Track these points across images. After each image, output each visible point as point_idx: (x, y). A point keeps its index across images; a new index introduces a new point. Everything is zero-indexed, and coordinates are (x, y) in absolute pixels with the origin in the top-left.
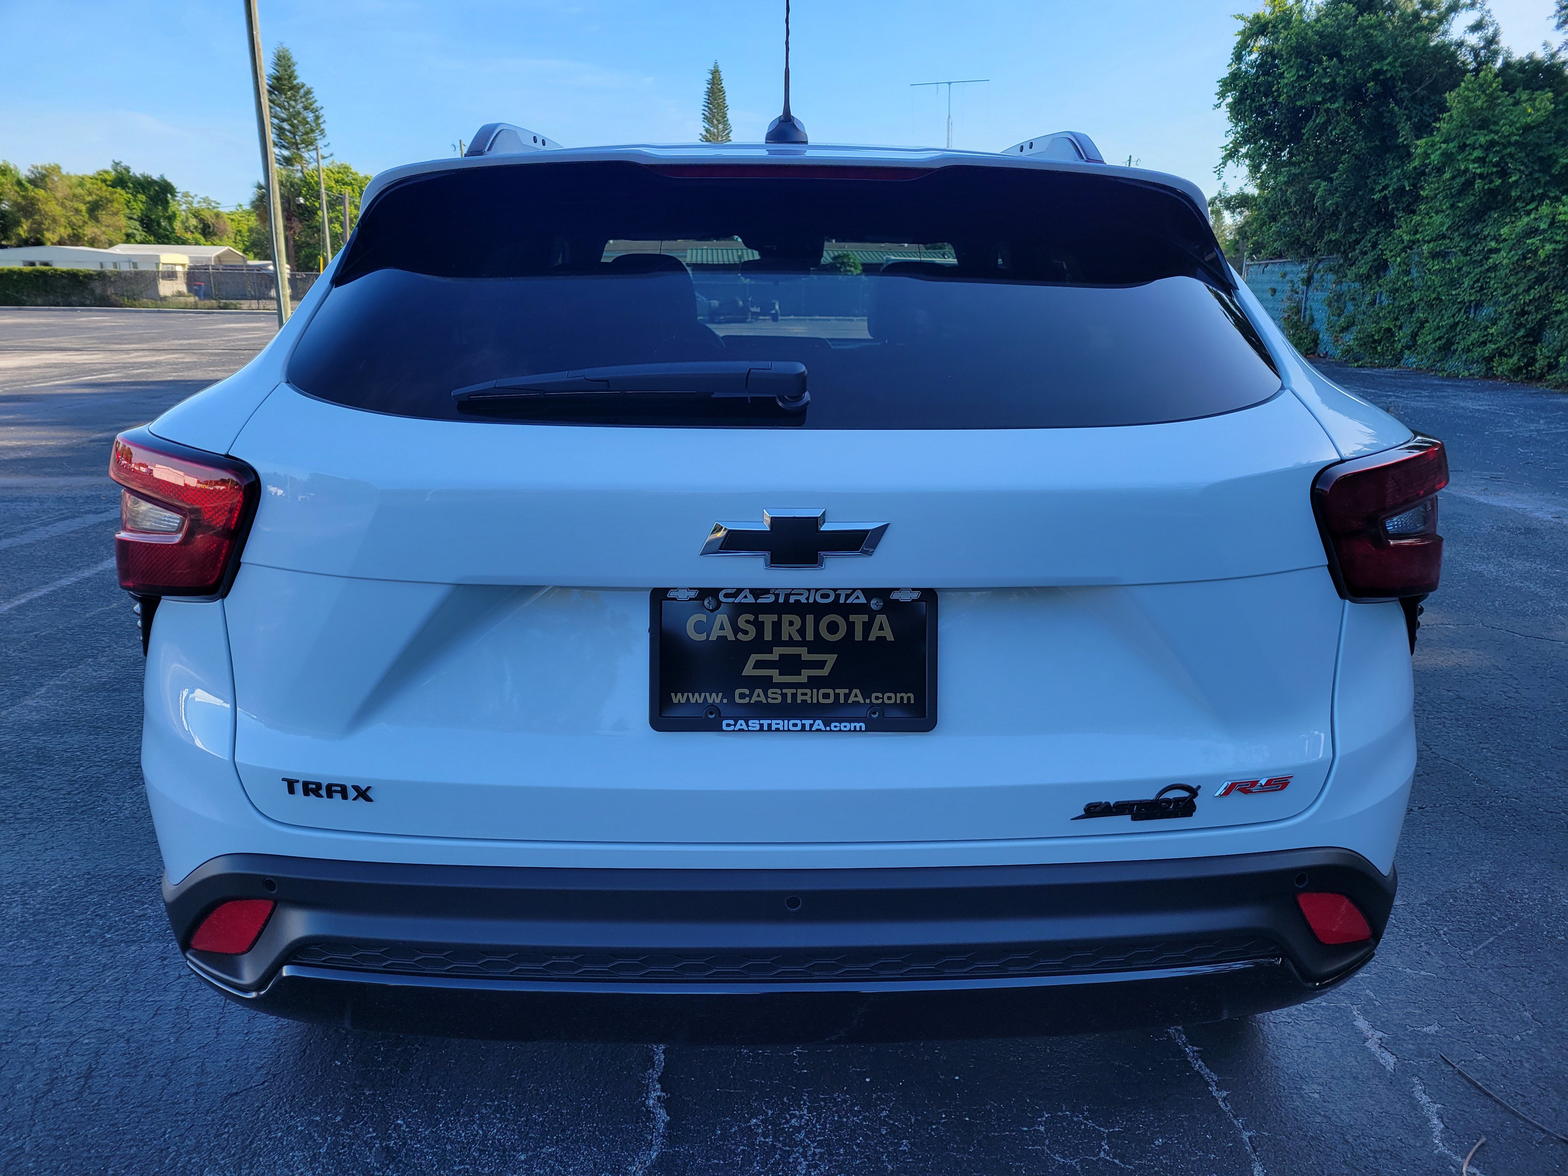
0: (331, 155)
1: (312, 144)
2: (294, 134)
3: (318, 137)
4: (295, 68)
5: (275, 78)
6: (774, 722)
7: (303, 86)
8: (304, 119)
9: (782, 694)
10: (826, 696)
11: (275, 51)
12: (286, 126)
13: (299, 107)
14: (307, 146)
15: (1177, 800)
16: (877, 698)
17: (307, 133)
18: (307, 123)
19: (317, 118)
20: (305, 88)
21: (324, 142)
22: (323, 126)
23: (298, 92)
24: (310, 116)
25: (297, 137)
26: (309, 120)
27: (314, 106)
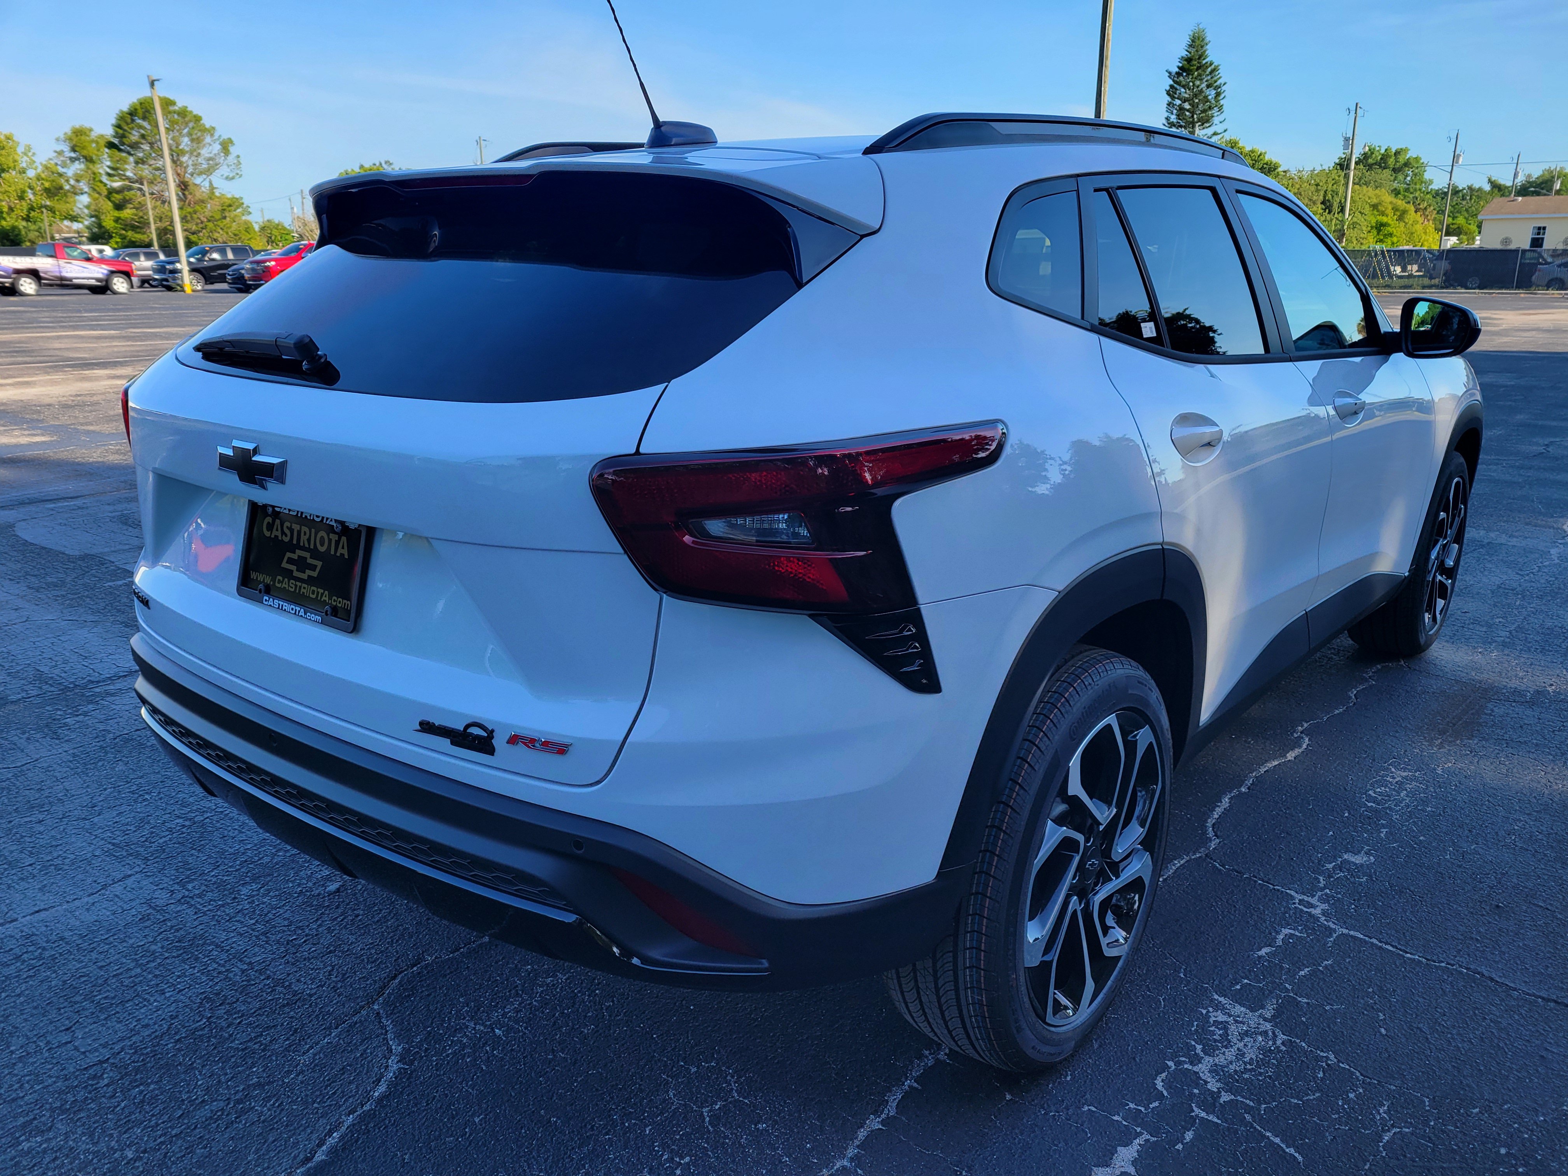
0: (1225, 131)
1: (1207, 121)
2: (1193, 113)
3: (1215, 114)
4: (1208, 47)
5: (1186, 60)
6: (285, 604)
7: (1211, 64)
8: (1206, 97)
9: (296, 586)
10: (313, 592)
11: (1191, 33)
12: (1187, 106)
13: (1204, 85)
14: (1203, 124)
15: (478, 737)
16: (335, 601)
17: (1204, 111)
18: (1208, 101)
19: (1218, 94)
20: (1213, 67)
21: (1221, 118)
22: (1222, 102)
23: (1204, 71)
24: (1211, 93)
25: (1195, 116)
26: (1210, 97)
27: (1218, 83)
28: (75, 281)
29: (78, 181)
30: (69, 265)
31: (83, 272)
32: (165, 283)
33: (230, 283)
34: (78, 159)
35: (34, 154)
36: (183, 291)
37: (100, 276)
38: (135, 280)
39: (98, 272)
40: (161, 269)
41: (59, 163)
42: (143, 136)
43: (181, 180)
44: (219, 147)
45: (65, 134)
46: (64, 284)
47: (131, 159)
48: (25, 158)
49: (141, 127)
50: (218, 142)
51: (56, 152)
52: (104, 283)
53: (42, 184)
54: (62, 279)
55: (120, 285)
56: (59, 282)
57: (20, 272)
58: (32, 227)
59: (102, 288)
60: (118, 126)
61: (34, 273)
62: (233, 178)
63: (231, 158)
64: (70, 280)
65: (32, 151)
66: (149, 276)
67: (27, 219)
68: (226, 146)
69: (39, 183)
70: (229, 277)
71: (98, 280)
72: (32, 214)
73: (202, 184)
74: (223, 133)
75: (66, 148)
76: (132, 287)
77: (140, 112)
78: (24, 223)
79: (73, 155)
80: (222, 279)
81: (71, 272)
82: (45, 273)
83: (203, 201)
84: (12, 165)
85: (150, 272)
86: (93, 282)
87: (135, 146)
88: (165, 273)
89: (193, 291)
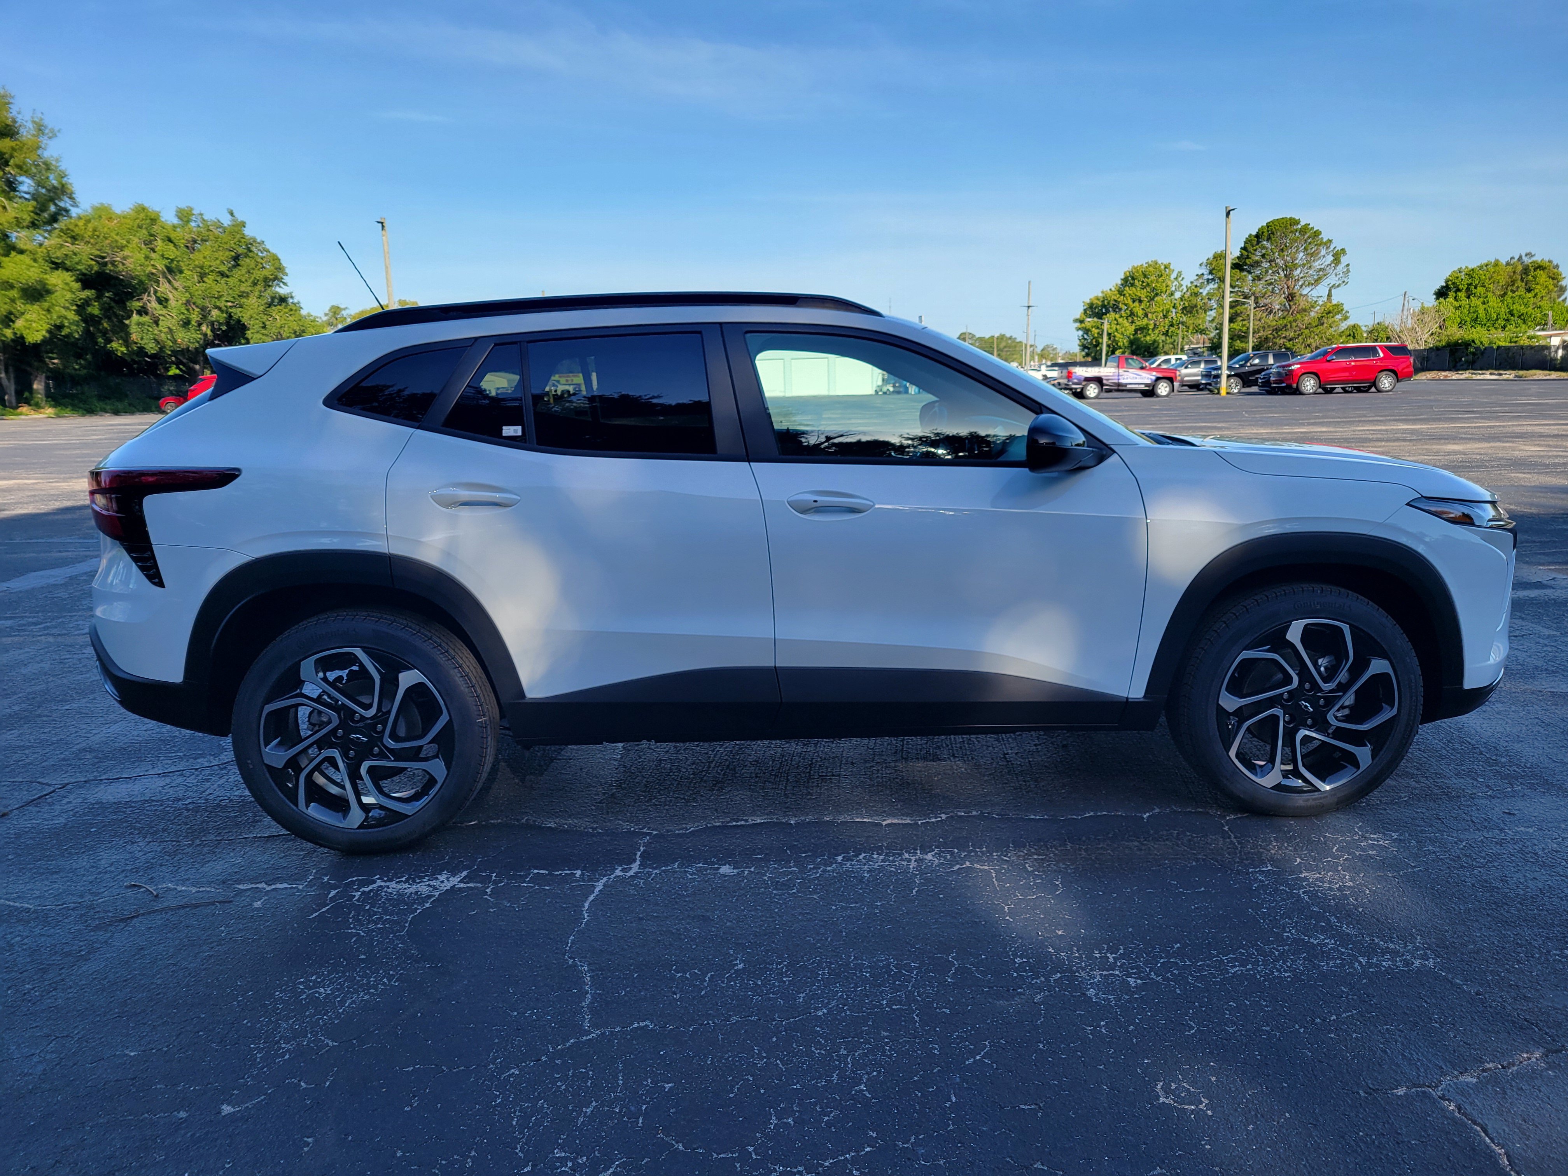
28: (1129, 387)
29: (1209, 299)
30: (1126, 373)
31: (1136, 378)
32: (1208, 387)
33: (1259, 386)
34: (1213, 280)
35: (1183, 279)
36: (1219, 393)
37: (1149, 381)
38: (1176, 384)
39: (1148, 378)
40: (1207, 375)
41: (1198, 285)
42: (1263, 256)
43: (1290, 292)
44: (1332, 258)
45: (1208, 259)
46: (1120, 388)
47: (1250, 277)
48: (1176, 283)
49: (1264, 248)
50: (1332, 254)
51: (1197, 275)
52: (1151, 388)
53: (1184, 304)
54: (1119, 385)
55: (1163, 389)
56: (1116, 388)
57: (1088, 380)
58: (1169, 340)
59: (1149, 392)
60: (1244, 249)
61: (1099, 380)
62: (1339, 286)
63: (1341, 268)
64: (1126, 385)
65: (1182, 276)
66: (1198, 381)
67: (1166, 334)
68: (1337, 257)
69: (1182, 303)
70: (1260, 381)
71: (1147, 385)
72: (1172, 329)
73: (1310, 294)
74: (1337, 245)
75: (1205, 271)
76: (1173, 391)
77: (1266, 234)
78: (1163, 338)
79: (1210, 277)
80: (1254, 383)
81: (1127, 378)
82: (1107, 380)
83: (1305, 310)
84: (1164, 289)
85: (1199, 378)
86: (1142, 387)
87: (1257, 264)
88: (1209, 378)
89: (1228, 393)
